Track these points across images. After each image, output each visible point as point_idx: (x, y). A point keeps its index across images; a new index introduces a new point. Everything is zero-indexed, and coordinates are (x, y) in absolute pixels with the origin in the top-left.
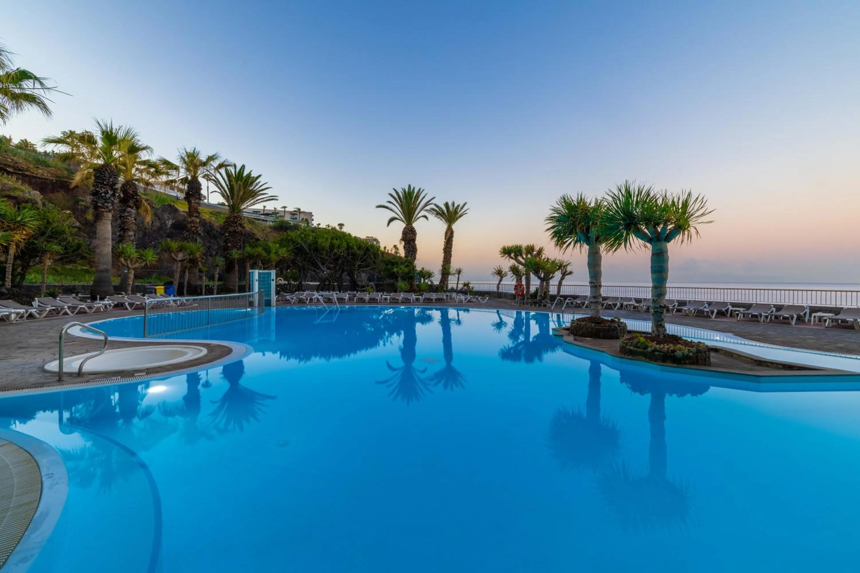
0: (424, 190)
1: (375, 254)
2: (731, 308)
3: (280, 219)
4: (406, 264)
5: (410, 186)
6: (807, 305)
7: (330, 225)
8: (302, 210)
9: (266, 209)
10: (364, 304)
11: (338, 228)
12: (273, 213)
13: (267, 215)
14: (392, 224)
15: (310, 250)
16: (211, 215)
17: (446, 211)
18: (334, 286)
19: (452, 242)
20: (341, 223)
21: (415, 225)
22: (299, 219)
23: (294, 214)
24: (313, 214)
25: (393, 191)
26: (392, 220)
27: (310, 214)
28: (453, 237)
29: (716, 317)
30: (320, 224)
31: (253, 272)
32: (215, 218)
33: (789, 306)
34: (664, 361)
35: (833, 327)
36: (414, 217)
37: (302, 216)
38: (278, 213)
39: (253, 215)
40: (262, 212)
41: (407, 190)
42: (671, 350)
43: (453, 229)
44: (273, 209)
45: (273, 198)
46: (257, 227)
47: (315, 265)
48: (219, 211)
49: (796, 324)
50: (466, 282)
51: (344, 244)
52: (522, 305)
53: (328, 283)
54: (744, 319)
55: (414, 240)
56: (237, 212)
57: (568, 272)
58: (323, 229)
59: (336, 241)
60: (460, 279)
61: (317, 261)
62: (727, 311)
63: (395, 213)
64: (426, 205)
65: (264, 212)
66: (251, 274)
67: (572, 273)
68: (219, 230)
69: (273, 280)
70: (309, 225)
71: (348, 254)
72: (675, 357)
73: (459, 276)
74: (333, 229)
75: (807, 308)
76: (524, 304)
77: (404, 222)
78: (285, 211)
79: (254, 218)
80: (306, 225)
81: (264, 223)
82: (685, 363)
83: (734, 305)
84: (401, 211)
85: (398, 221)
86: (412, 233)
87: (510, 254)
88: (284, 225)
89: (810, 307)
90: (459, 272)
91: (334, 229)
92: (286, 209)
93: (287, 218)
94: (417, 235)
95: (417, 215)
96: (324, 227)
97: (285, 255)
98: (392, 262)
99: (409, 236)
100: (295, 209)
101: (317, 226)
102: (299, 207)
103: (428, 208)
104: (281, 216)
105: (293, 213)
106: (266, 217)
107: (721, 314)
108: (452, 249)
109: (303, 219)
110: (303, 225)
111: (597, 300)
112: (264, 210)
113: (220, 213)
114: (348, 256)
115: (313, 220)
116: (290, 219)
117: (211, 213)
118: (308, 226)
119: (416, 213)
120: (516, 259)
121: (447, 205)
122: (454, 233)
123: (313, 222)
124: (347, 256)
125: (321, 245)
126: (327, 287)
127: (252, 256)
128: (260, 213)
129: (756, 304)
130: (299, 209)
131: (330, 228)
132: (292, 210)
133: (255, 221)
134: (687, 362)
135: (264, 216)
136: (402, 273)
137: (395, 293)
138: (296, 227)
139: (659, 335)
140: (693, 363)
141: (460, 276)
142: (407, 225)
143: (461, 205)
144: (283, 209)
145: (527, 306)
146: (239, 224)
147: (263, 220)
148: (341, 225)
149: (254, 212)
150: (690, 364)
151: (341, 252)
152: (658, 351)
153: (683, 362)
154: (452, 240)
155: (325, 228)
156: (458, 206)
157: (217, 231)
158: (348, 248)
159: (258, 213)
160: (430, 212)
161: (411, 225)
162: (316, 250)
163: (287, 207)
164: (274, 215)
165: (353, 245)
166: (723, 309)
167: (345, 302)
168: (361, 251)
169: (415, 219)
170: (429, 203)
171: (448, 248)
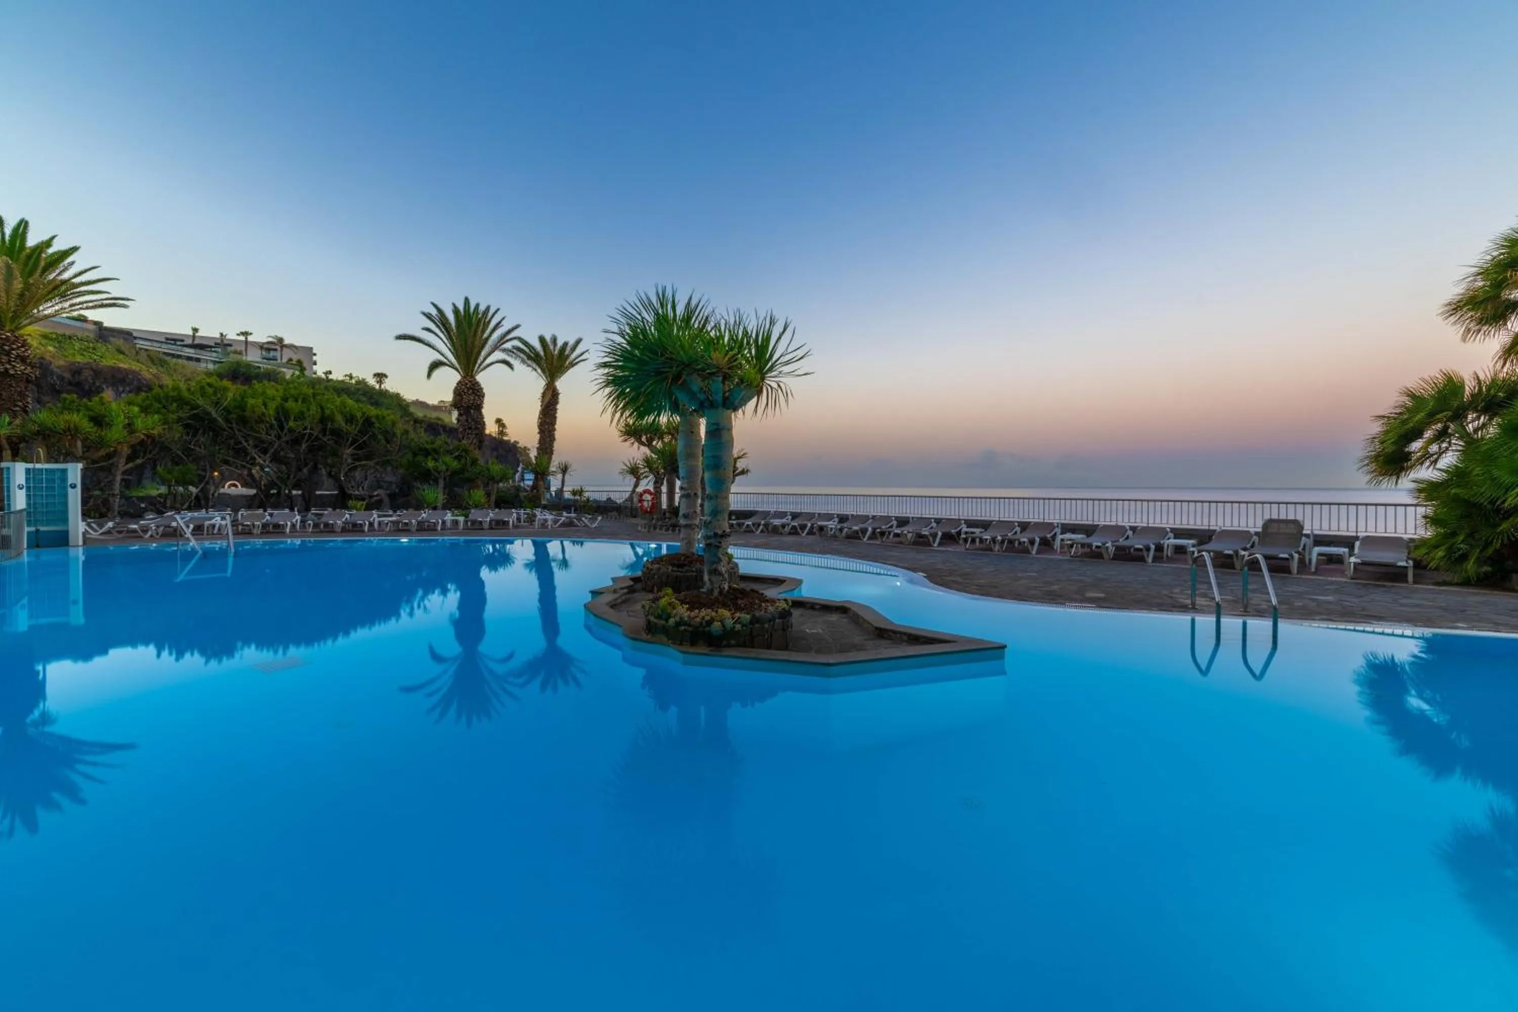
0: (498, 310)
1: (387, 432)
2: (965, 529)
3: (233, 358)
4: (457, 454)
5: (467, 300)
6: (1058, 521)
7: (354, 375)
8: (286, 342)
9: (198, 334)
10: (333, 534)
11: (372, 382)
12: (216, 344)
13: (202, 347)
14: (437, 373)
15: (228, 421)
16: (44, 342)
17: (542, 353)
18: (290, 497)
19: (556, 413)
20: (379, 371)
21: (481, 378)
22: (281, 359)
23: (269, 350)
24: (314, 351)
25: (432, 306)
26: (435, 366)
27: (309, 351)
28: (557, 403)
29: (940, 544)
30: (330, 372)
31: (8, 469)
32: (55, 347)
33: (1036, 524)
34: (693, 643)
35: (1084, 555)
36: (479, 362)
37: (287, 354)
38: (230, 345)
39: (164, 346)
40: (189, 342)
41: (461, 307)
42: (707, 622)
43: (558, 387)
44: (218, 336)
45: (114, 303)
46: (172, 372)
47: (240, 452)
48: (68, 333)
49: (1038, 552)
50: (578, 488)
51: (314, 410)
52: (652, 529)
53: (275, 491)
54: (982, 546)
55: (479, 407)
56: (13, 328)
57: (740, 470)
58: (338, 381)
59: (294, 404)
60: (566, 483)
61: (245, 444)
62: (959, 533)
63: (438, 351)
64: (503, 339)
65: (194, 340)
66: (5, 472)
67: (748, 471)
68: (67, 375)
69: (73, 486)
70: (306, 373)
71: (324, 431)
72: (709, 634)
73: (564, 476)
74: (359, 382)
75: (1058, 526)
76: (655, 528)
77: (459, 373)
78: (246, 342)
79: (165, 353)
80: (297, 373)
81: (192, 364)
82: (729, 646)
83: (971, 524)
84: (452, 349)
85: (447, 367)
86: (473, 393)
87: (641, 437)
88: (243, 370)
89: (1063, 524)
90: (564, 470)
91: (362, 383)
92: (250, 339)
93: (253, 357)
94: (486, 398)
95: (485, 359)
96: (341, 378)
97: (155, 432)
98: (426, 449)
99: (469, 399)
100: (270, 339)
101: (323, 376)
102: (280, 335)
103: (508, 345)
104: (235, 352)
105: (266, 346)
106: (198, 351)
107: (949, 538)
108: (556, 427)
109: (291, 360)
110: (288, 373)
111: (689, 522)
112: (194, 337)
113: (70, 338)
114: (324, 435)
115: (315, 363)
116: (259, 360)
117: (45, 336)
118: (303, 374)
119: (483, 353)
120: (649, 444)
121: (542, 340)
122: (560, 397)
123: (315, 367)
124: (321, 436)
125: (254, 412)
126: (272, 500)
127: (51, 431)
128: (185, 343)
129: (999, 521)
130: (281, 340)
131: (353, 381)
132: (265, 340)
133: (168, 359)
134: (733, 642)
135: (192, 351)
136: (447, 470)
137: (435, 512)
138: (272, 376)
139: (712, 590)
140: (744, 645)
141: (567, 476)
142: (464, 377)
143: (571, 343)
144: (242, 338)
145: (660, 532)
146: (18, 356)
147: (189, 359)
148: (380, 377)
149: (167, 339)
150: (737, 645)
151: (305, 429)
152: (686, 624)
153: (725, 643)
154: (555, 410)
155: (343, 381)
156: (566, 344)
157: (62, 378)
158: (324, 420)
159: (179, 343)
160: (511, 354)
161: (473, 376)
162: (243, 421)
163: (251, 334)
164: (219, 350)
165: (333, 413)
166: (953, 531)
167: (284, 533)
168: (354, 427)
169: (480, 365)
170: (508, 337)
171: (547, 424)
